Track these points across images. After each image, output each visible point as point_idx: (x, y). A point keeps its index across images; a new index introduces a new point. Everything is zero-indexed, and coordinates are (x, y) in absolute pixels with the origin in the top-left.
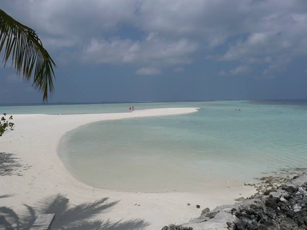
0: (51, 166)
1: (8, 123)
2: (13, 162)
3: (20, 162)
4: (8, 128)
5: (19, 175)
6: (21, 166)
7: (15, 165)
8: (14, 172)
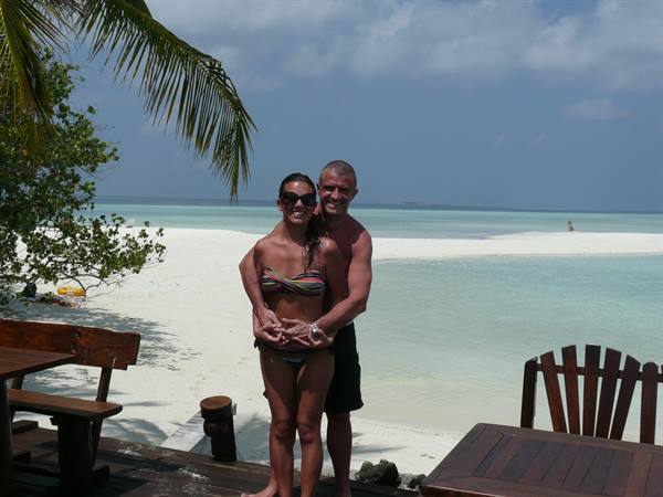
0: (243, 358)
1: (154, 244)
2: (159, 340)
3: (174, 344)
4: (152, 256)
5: (172, 368)
6: (175, 352)
7: (162, 348)
8: (159, 361)
